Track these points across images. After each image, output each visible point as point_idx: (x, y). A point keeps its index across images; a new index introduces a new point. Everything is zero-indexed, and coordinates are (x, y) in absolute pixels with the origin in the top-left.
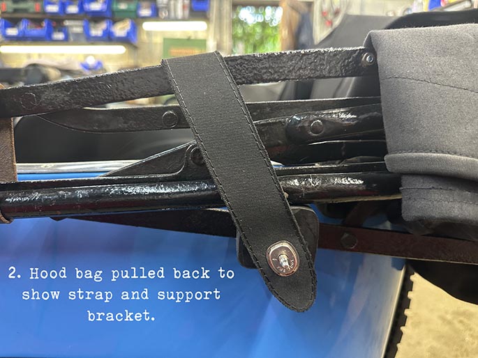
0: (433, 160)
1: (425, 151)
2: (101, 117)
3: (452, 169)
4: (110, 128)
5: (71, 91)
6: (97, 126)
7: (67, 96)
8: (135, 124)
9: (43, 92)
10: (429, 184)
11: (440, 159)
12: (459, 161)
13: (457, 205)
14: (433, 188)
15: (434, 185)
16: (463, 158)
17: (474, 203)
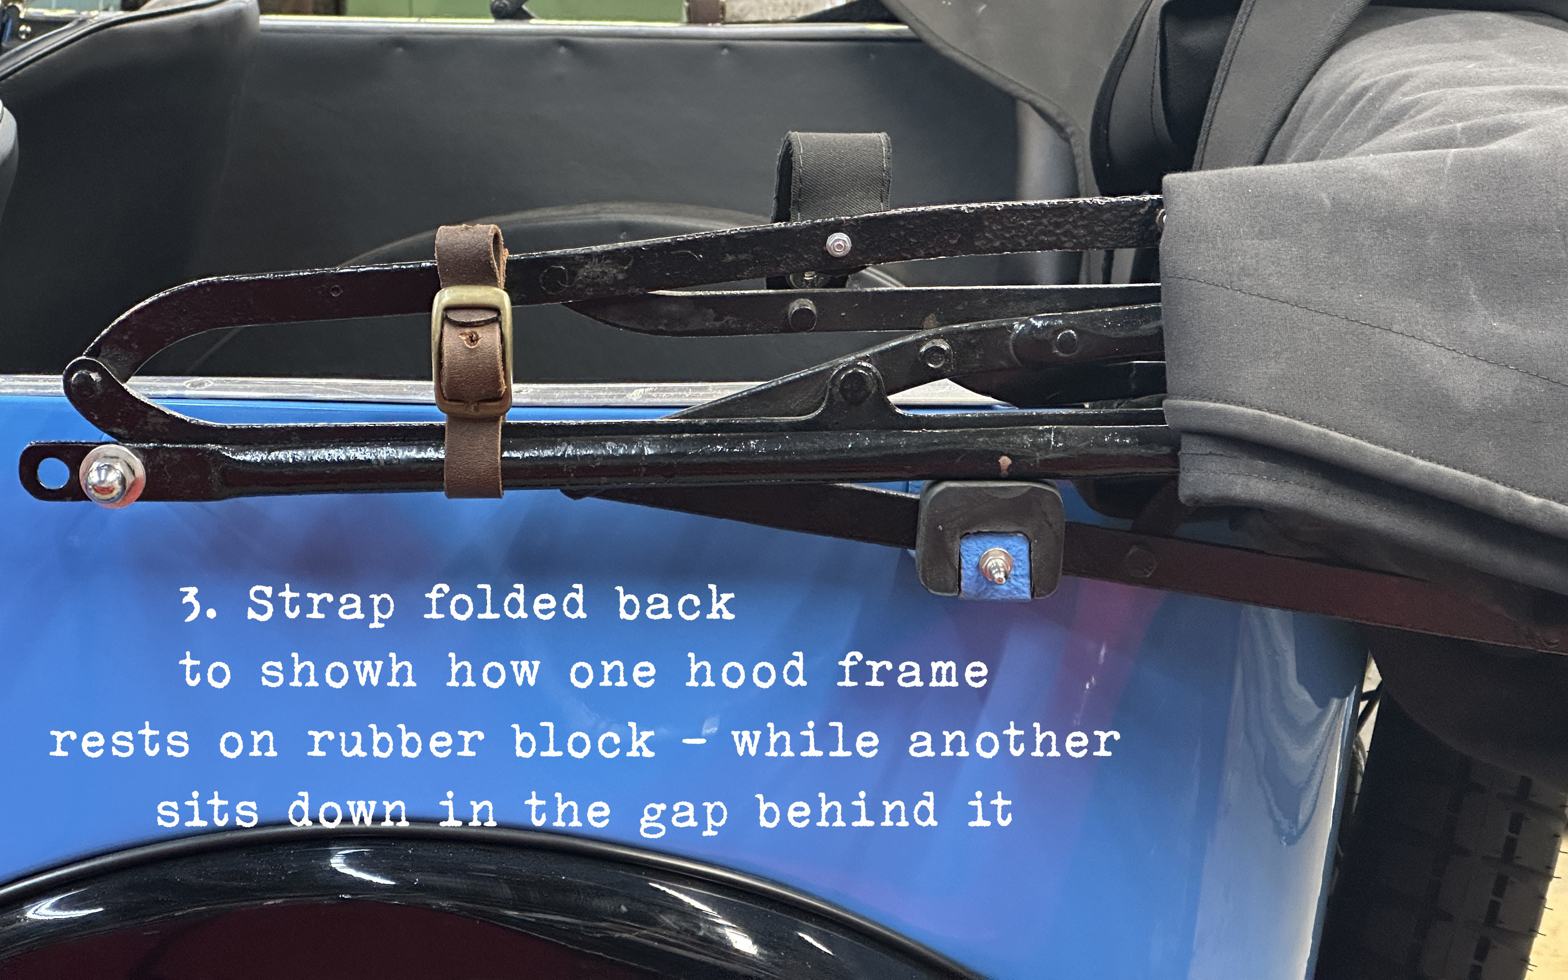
0: (1210, 412)
1: (1202, 398)
2: (674, 308)
3: (1231, 427)
4: (689, 328)
5: (630, 264)
6: (666, 325)
7: (622, 271)
8: (734, 322)
9: (581, 265)
10: (1206, 447)
11: (1218, 412)
12: (1243, 415)
13: (1240, 480)
14: (1210, 453)
15: (1213, 450)
16: (1250, 411)
17: (1269, 478)
